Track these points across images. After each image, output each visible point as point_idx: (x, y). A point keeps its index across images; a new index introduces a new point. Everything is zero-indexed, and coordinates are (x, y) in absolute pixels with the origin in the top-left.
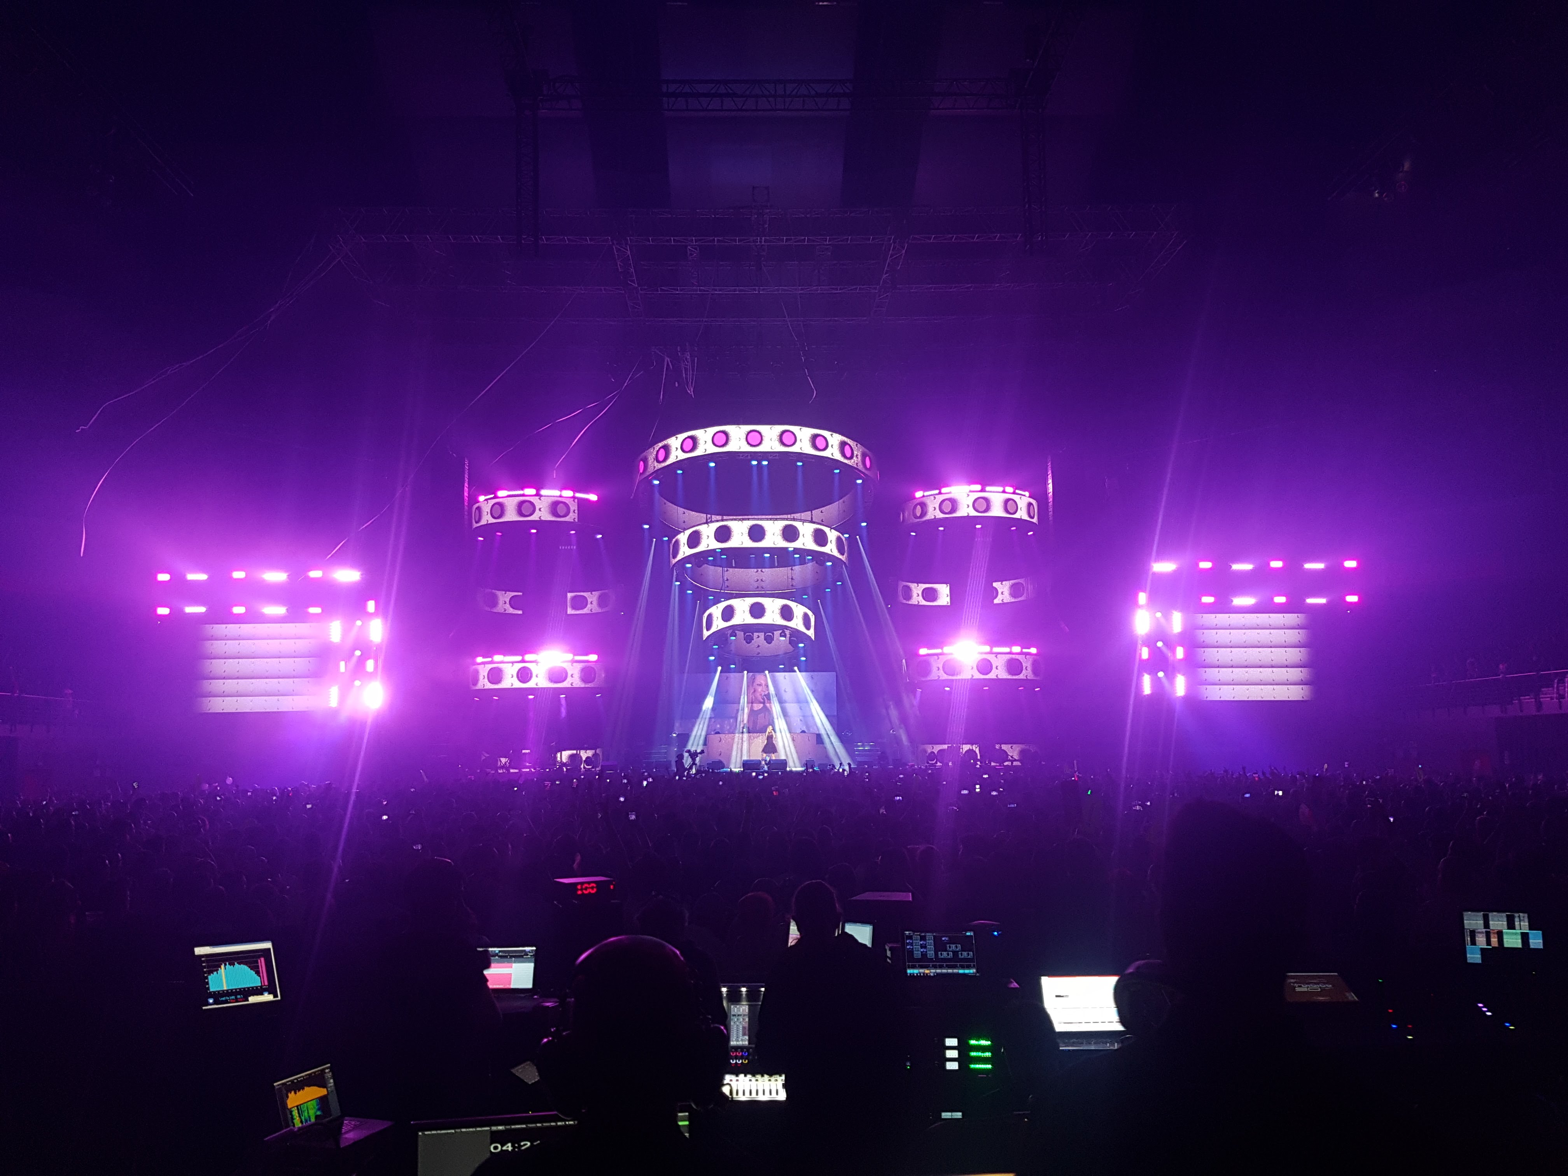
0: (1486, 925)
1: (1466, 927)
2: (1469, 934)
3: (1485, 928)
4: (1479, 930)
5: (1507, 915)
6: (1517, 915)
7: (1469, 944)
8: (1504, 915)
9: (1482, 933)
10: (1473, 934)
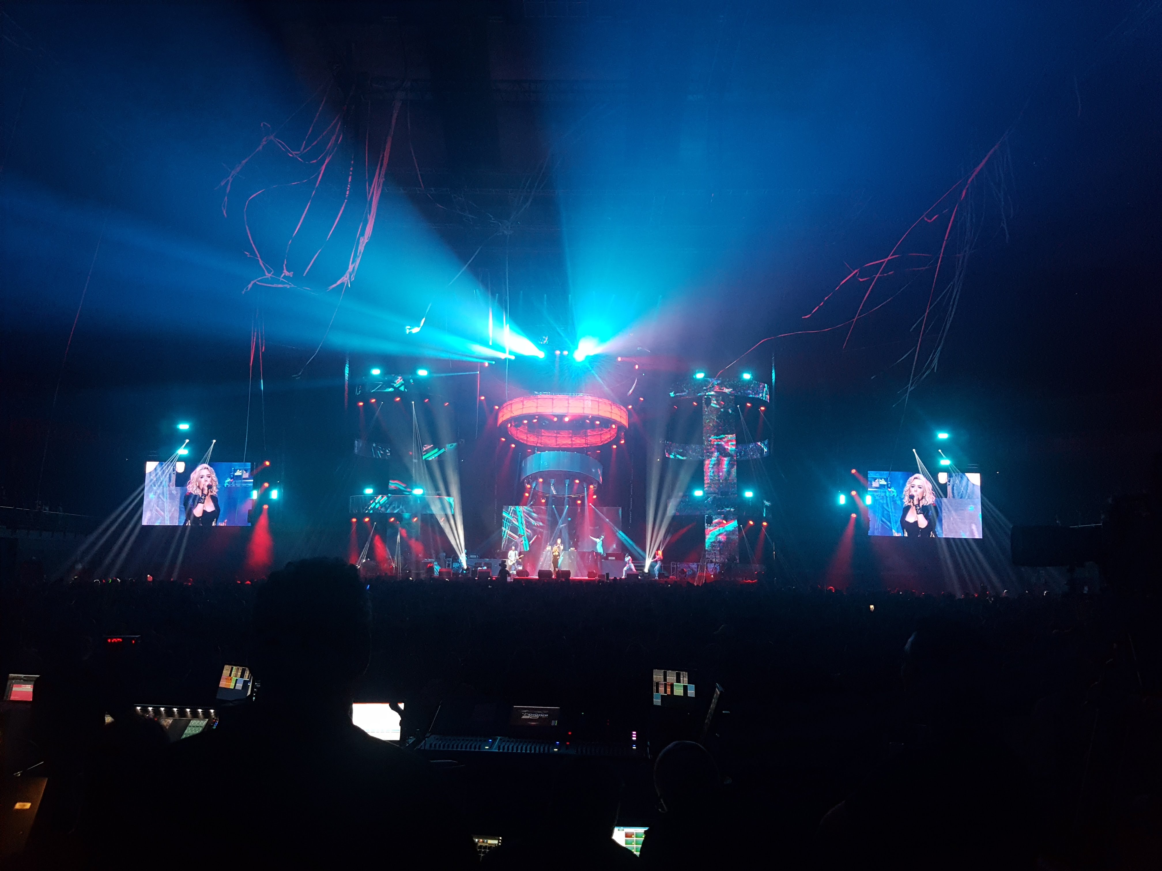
0: (665, 680)
1: (654, 680)
2: (655, 685)
3: (664, 681)
4: (661, 683)
5: (677, 672)
6: (682, 673)
7: (655, 692)
8: (675, 672)
9: (662, 684)
10: (658, 684)
